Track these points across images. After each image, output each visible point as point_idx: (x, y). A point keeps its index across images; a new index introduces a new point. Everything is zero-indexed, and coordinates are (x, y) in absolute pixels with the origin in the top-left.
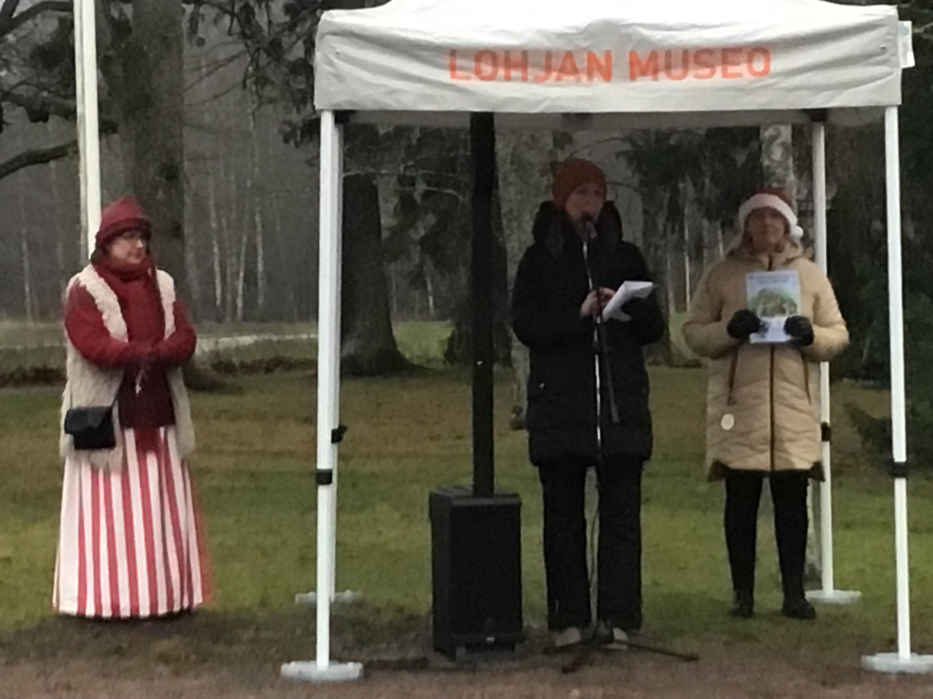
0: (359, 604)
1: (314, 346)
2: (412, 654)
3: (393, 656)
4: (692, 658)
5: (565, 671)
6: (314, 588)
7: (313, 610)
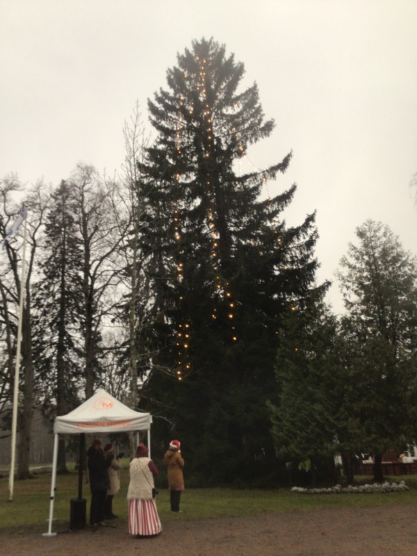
0: (57, 520)
1: (52, 468)
2: (66, 530)
3: (62, 531)
4: (115, 527)
5: (93, 531)
6: (49, 518)
7: (48, 523)
